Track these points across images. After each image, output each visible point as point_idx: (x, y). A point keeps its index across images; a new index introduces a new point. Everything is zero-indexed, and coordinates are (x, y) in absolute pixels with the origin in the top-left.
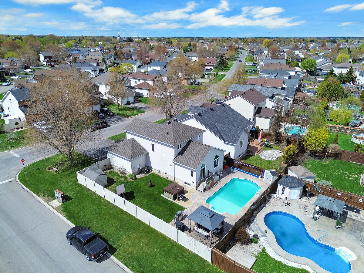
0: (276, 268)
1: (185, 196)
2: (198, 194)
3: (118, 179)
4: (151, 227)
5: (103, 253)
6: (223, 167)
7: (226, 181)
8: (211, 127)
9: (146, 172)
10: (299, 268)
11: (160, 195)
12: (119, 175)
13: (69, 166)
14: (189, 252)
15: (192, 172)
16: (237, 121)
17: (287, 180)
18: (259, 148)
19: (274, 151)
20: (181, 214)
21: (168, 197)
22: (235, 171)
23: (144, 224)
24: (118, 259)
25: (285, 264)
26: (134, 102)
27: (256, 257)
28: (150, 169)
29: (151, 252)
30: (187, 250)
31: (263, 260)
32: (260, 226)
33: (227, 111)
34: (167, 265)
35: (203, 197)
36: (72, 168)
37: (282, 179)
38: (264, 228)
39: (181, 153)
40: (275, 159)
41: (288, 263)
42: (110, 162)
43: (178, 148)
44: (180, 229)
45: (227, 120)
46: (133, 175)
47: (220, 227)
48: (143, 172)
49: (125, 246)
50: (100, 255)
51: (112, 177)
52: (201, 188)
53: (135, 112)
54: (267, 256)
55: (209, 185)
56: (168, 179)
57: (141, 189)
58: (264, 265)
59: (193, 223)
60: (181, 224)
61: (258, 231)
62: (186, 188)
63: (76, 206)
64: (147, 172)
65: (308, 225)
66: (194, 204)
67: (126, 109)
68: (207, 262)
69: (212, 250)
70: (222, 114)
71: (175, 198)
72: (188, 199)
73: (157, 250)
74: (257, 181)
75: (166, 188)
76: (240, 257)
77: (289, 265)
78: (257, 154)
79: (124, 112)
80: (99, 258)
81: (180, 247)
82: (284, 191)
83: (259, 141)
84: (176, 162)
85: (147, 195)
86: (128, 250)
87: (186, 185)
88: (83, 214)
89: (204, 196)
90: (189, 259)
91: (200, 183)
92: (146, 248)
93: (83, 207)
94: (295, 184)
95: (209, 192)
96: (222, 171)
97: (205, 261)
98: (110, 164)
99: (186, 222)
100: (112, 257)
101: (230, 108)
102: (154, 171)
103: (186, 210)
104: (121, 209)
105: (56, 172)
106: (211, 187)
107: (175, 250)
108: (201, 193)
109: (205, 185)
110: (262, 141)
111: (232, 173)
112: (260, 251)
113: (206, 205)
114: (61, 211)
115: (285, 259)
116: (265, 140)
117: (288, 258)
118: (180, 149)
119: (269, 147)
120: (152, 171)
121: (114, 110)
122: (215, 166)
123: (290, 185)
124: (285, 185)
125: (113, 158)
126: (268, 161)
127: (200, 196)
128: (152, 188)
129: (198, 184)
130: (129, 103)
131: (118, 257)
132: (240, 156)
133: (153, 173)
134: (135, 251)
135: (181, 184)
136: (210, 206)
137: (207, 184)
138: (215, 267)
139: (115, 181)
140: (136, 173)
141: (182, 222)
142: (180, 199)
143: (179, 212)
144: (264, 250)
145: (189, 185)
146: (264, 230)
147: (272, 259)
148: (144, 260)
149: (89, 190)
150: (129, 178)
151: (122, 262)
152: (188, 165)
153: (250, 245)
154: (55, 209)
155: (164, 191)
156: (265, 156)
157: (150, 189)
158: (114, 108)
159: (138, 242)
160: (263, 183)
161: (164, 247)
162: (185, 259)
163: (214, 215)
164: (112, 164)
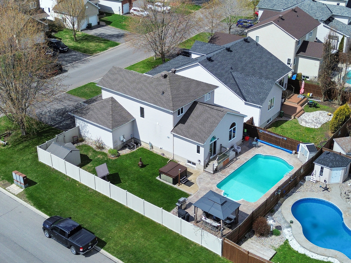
0: (298, 261)
1: (189, 178)
2: (207, 177)
3: (95, 156)
4: (146, 217)
5: (92, 246)
6: (242, 139)
7: (246, 159)
8: (226, 78)
9: (132, 147)
10: (326, 260)
11: (155, 178)
12: (94, 151)
13: (21, 137)
14: (196, 244)
15: (198, 148)
16: (267, 68)
17: (327, 157)
18: (299, 108)
19: (321, 113)
20: (184, 201)
21: (166, 180)
22: (260, 144)
23: (138, 214)
24: (109, 252)
25: (310, 257)
26: (99, 25)
27: (275, 250)
28: (137, 142)
29: (149, 245)
30: (193, 243)
31: (284, 253)
32: (285, 215)
33: (252, 51)
34: (170, 259)
35: (213, 181)
36: (25, 141)
37: (322, 157)
38: (291, 217)
39: (183, 121)
40: (319, 126)
41: (312, 256)
42: (80, 132)
43: (179, 114)
44: (183, 218)
45: (251, 66)
46: (115, 150)
47: (233, 217)
48: (129, 146)
49: (116, 238)
50: (89, 248)
51: (86, 154)
52: (210, 169)
53: (103, 45)
54: (290, 248)
55: (222, 165)
56: (165, 157)
57: (128, 169)
58: (285, 258)
59: (200, 212)
60: (185, 213)
61: (283, 221)
62: (190, 168)
63: (45, 193)
64: (134, 146)
65: (347, 214)
66: (200, 190)
67: (88, 38)
68: (217, 255)
69: (222, 242)
70: (245, 56)
71: (175, 182)
72: (193, 183)
73: (156, 243)
74: (288, 159)
75: (163, 169)
76: (256, 250)
77: (314, 258)
78: (294, 118)
79: (85, 45)
80: (88, 251)
81: (185, 240)
82: (322, 172)
83: (300, 97)
84: (176, 133)
85: (137, 177)
86: (120, 244)
87: (189, 164)
88: (55, 202)
89: (214, 179)
90: (195, 252)
91: (209, 162)
92: (142, 241)
93: (54, 194)
94: (337, 163)
95: (221, 174)
96: (240, 145)
97: (214, 254)
98: (80, 135)
99: (191, 211)
100: (102, 251)
101: (257, 45)
102: (143, 145)
103: (190, 197)
104: (105, 196)
105: (4, 146)
106: (225, 166)
107: (178, 243)
108: (210, 176)
109: (216, 165)
110: (304, 98)
111: (254, 148)
112: (282, 243)
113: (217, 190)
114: (26, 199)
115: (310, 251)
116: (309, 94)
117: (314, 251)
118: (181, 115)
119: (314, 106)
120: (141, 145)
121: (68, 42)
122: (230, 139)
123: (330, 164)
124: (325, 163)
125: (84, 126)
126: (309, 129)
127: (209, 179)
128: (144, 169)
129: (206, 163)
130: (89, 27)
131: (109, 251)
132: (268, 121)
133: (142, 148)
134: (129, 244)
135: (183, 163)
136: (222, 191)
137: (219, 163)
138: (226, 260)
139: (91, 158)
140: (119, 148)
141: (186, 210)
142: (182, 183)
143: (182, 199)
144: (286, 242)
145: (194, 164)
146: (289, 221)
147: (295, 252)
148: (141, 254)
149: (57, 171)
150: (109, 154)
151: (115, 256)
152: (192, 137)
153: (271, 238)
154: (17, 196)
155: (160, 173)
156: (306, 122)
157: (141, 170)
158: (67, 36)
159: (132, 234)
160: (297, 161)
161: (164, 240)
162: (190, 252)
163: (226, 202)
164: (82, 134)
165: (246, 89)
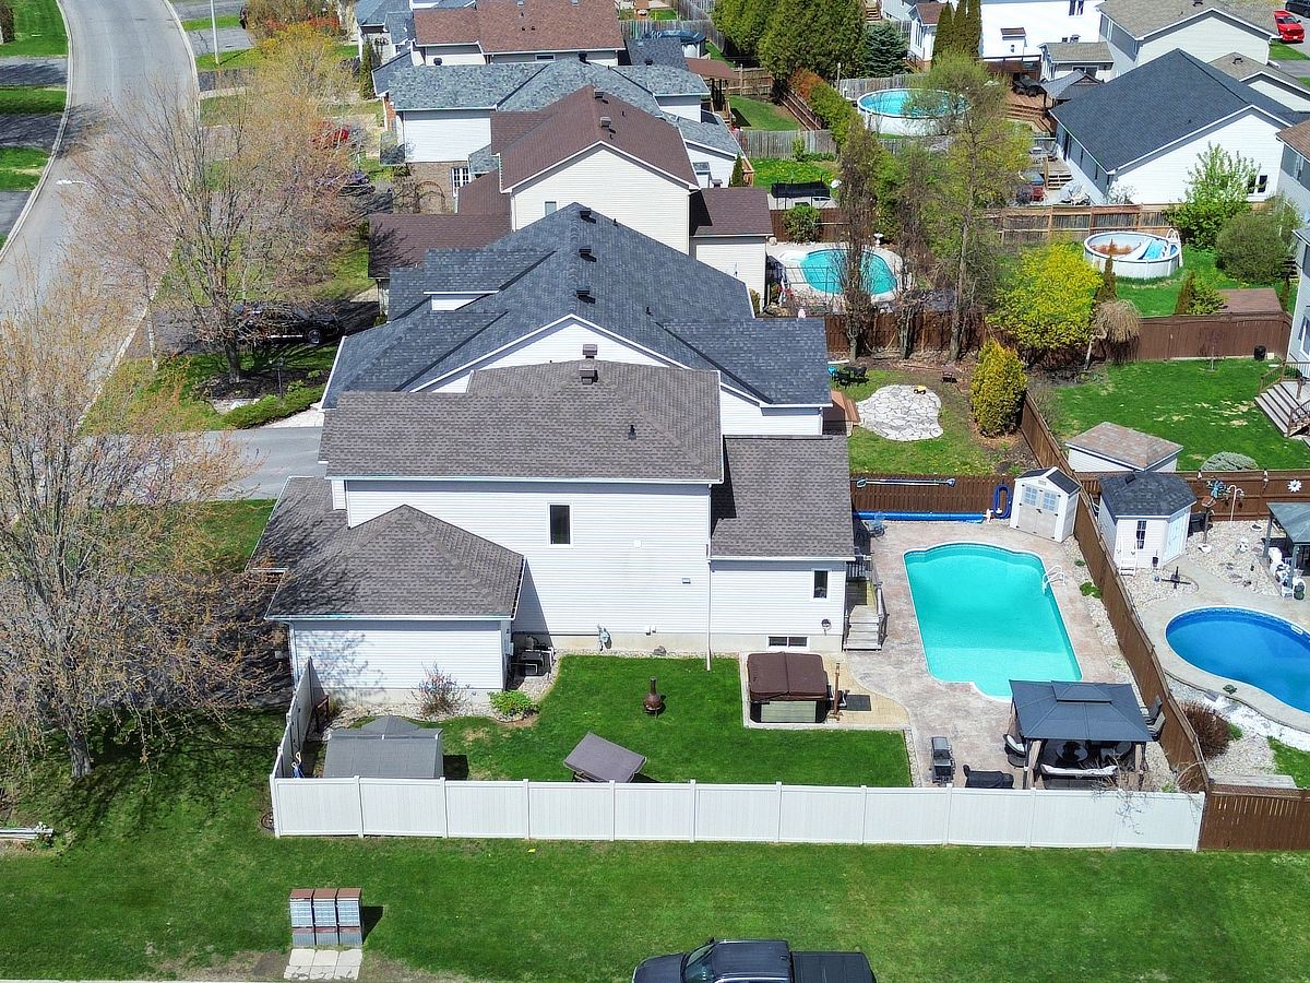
2: (873, 664)
4: (873, 846)
11: (740, 727)
14: (1098, 853)
15: (821, 578)
19: (894, 394)
21: (786, 718)
23: (839, 849)
27: (1283, 775)
28: (542, 644)
30: (1085, 853)
32: (1193, 680)
35: (906, 667)
40: (938, 428)
49: (876, 943)
52: (861, 637)
54: (1302, 755)
56: (672, 657)
68: (1182, 851)
69: (1205, 798)
71: (826, 709)
72: (865, 698)
74: (994, 538)
75: (762, 686)
78: (854, 426)
81: (1056, 855)
84: (732, 554)
87: (778, 649)
89: (901, 662)
90: (1123, 872)
92: (955, 912)
95: (896, 641)
97: (1172, 853)
101: (616, 225)
102: (562, 646)
103: (914, 739)
104: (668, 842)
105: (48, 842)
107: (1054, 873)
108: (878, 658)
112: (1271, 751)
120: (554, 649)
124: (1147, 508)
125: (341, 650)
128: (668, 715)
133: (571, 658)
134: (935, 939)
136: (969, 687)
138: (1216, 854)
142: (839, 709)
145: (800, 642)
146: (1220, 689)
150: (496, 717)
152: (797, 547)
153: (1231, 751)
155: (760, 703)
156: (893, 428)
157: (666, 723)
159: (902, 910)
160: (1018, 535)
161: (1007, 881)
164: (329, 685)
165: (745, 364)
